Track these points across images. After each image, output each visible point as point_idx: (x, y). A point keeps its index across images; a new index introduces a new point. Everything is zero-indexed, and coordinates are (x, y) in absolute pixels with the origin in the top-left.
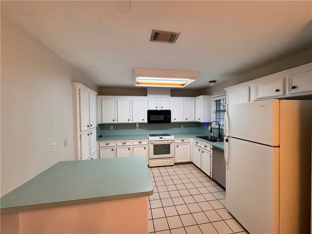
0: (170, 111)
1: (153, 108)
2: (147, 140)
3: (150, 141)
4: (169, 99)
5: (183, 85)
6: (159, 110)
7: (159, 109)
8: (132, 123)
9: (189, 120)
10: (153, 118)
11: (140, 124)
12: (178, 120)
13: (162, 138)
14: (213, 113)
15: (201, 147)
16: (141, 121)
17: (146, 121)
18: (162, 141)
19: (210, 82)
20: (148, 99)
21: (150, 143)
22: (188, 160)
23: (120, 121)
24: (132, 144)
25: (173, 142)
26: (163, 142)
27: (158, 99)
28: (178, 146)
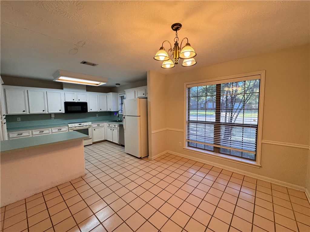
0: (87, 103)
1: (70, 100)
2: (67, 127)
3: (70, 128)
4: (85, 93)
5: (97, 84)
6: (76, 102)
7: (76, 101)
8: (47, 113)
9: (103, 110)
10: (69, 108)
11: (55, 114)
12: (94, 110)
13: (81, 124)
14: (120, 105)
15: (112, 127)
16: (58, 111)
17: (63, 111)
18: (81, 126)
19: (116, 84)
20: (65, 92)
21: (70, 129)
22: (103, 139)
23: (32, 112)
24: (51, 132)
25: (91, 127)
26: (82, 127)
27: (74, 93)
28: (95, 130)
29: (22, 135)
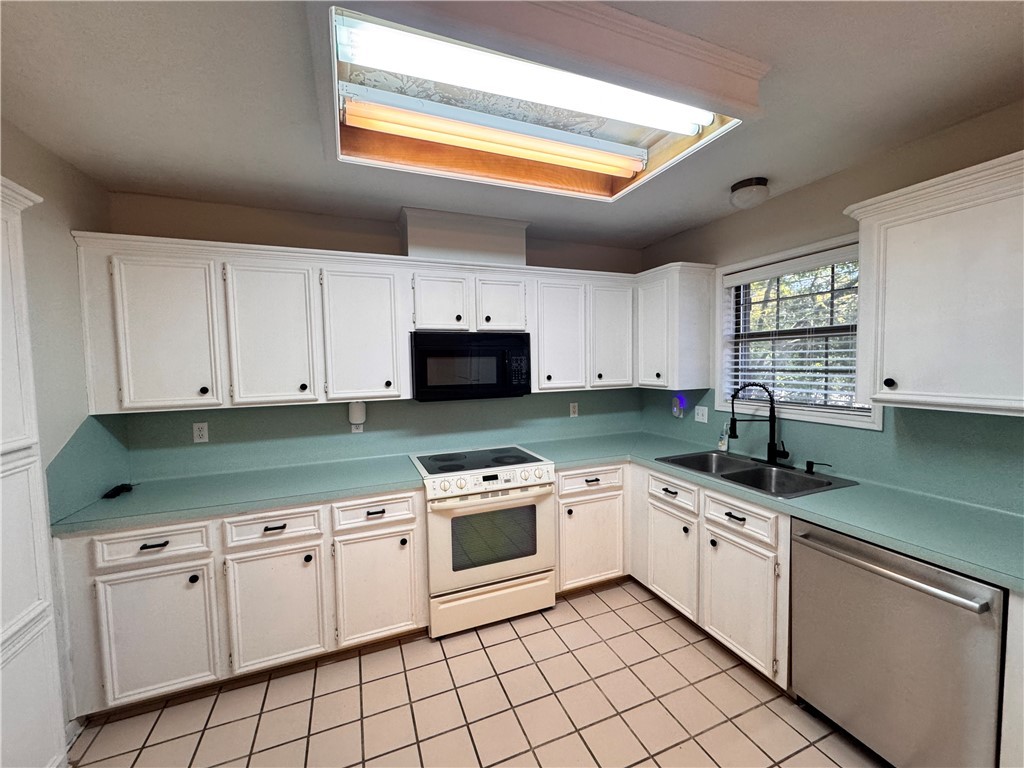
0: (528, 336)
1: (439, 320)
2: (416, 496)
3: (433, 500)
6: (473, 330)
7: (472, 325)
8: (322, 400)
10: (440, 372)
11: (372, 407)
12: (563, 382)
13: (495, 477)
16: (379, 392)
17: (404, 390)
18: (495, 492)
19: (735, 188)
20: (418, 271)
21: (435, 511)
22: (616, 573)
23: (246, 396)
24: (325, 527)
25: (549, 494)
26: (500, 497)
27: (466, 275)
28: (570, 512)
29: (167, 552)
